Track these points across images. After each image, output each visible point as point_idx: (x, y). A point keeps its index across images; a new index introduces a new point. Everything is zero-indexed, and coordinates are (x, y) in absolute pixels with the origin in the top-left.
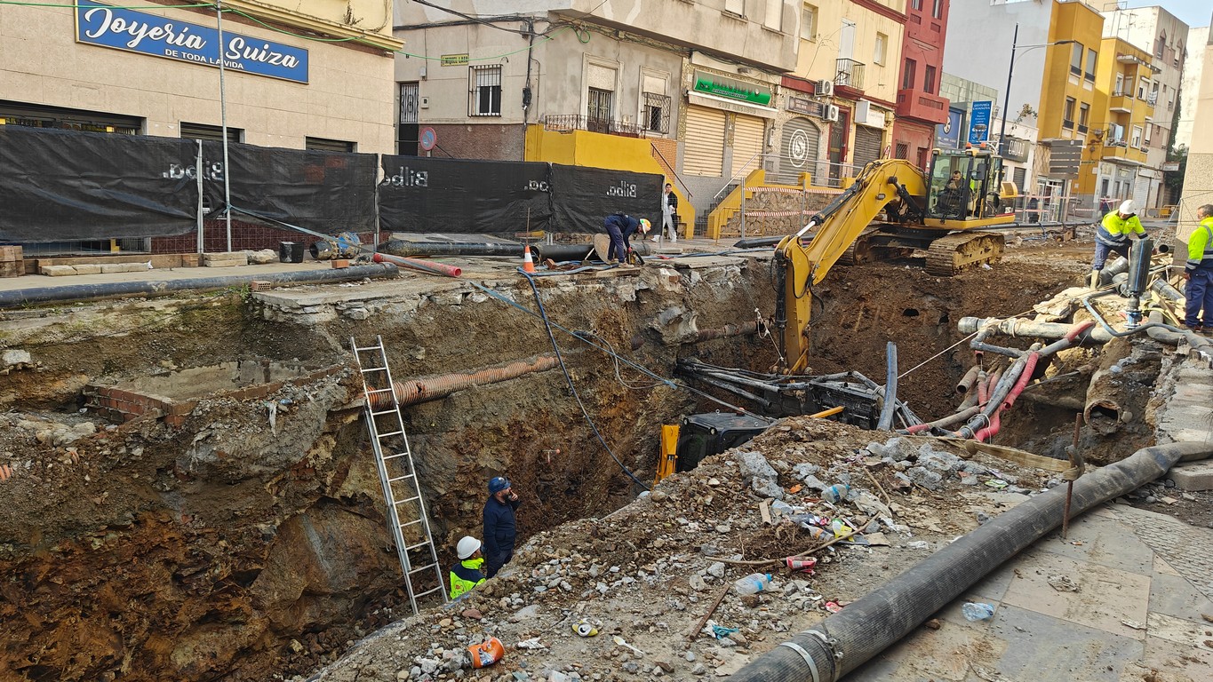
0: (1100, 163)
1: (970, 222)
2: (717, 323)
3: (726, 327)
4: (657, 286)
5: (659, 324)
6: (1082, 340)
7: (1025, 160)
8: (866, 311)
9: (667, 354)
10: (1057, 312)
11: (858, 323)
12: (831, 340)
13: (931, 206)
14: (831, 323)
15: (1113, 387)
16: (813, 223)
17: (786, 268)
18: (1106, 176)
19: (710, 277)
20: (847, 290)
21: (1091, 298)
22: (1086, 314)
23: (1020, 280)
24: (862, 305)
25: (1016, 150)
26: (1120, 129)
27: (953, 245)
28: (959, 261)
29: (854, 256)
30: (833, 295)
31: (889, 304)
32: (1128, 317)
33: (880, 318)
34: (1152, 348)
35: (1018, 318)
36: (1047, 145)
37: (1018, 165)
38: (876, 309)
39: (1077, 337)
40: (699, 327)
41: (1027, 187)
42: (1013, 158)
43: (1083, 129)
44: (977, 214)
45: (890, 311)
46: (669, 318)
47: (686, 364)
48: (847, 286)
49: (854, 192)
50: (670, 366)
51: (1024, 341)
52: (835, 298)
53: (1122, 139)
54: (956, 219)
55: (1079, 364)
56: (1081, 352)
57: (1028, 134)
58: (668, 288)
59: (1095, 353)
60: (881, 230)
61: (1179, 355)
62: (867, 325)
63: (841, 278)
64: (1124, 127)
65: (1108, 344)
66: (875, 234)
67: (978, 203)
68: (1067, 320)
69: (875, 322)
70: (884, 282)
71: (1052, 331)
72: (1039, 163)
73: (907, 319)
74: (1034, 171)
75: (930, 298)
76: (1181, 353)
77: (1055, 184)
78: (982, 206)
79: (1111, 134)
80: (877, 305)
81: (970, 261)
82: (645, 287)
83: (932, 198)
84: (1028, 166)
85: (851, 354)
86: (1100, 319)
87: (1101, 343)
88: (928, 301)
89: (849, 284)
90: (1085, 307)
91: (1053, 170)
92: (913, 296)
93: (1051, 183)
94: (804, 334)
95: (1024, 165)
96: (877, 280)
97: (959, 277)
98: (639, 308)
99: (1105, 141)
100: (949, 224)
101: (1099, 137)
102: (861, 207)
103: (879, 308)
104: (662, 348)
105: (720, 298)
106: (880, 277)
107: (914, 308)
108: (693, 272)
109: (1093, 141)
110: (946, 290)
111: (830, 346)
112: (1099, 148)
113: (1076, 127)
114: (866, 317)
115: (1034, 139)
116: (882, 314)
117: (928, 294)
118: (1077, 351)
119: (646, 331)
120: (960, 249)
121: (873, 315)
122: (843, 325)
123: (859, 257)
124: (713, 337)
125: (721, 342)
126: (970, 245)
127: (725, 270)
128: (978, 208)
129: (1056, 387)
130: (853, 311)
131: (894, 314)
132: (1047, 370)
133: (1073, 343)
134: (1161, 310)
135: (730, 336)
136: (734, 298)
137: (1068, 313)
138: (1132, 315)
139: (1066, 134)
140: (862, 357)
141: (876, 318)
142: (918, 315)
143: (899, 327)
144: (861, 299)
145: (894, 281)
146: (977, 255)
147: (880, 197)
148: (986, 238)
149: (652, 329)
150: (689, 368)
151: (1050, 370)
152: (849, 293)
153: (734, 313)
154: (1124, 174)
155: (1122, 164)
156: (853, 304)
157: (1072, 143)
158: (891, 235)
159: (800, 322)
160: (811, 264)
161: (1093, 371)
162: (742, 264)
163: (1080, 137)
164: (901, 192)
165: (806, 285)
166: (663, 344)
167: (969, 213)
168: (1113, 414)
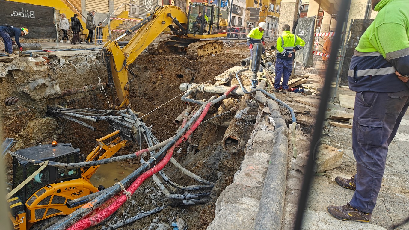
0: (267, 17)
1: (206, 36)
2: (78, 85)
3: (86, 87)
4: (25, 68)
5: (29, 89)
6: (233, 95)
7: (241, 15)
8: (162, 76)
9: (38, 105)
10: (223, 80)
11: (158, 81)
12: (147, 89)
13: (190, 28)
14: (147, 81)
15: (237, 126)
16: (126, 34)
17: (109, 57)
18: (269, 22)
19: (75, 62)
20: (154, 66)
21: (239, 72)
22: (236, 81)
23: (223, 61)
24: (160, 73)
25: (238, 11)
26: (272, 6)
27: (197, 46)
28: (200, 52)
29: (158, 51)
30: (148, 68)
31: (171, 72)
32: (252, 83)
33: (168, 79)
34: (254, 105)
35: (206, 83)
36: (249, 9)
37: (239, 17)
38: (166, 75)
39: (230, 93)
40: (61, 88)
41: (243, 25)
42: (238, 14)
43: (261, 5)
44: (209, 32)
45: (172, 76)
46: (35, 85)
47: (53, 109)
48: (155, 64)
49: (149, 20)
50: (41, 111)
51: (208, 95)
52: (149, 70)
53: (273, 9)
54: (200, 34)
55: (232, 106)
56: (233, 100)
57: (243, 5)
58: (35, 68)
59: (238, 100)
60: (172, 39)
61: (264, 112)
62: (162, 82)
63: (152, 60)
64: (274, 5)
65: (243, 96)
66: (168, 40)
67: (210, 27)
68: (227, 84)
69: (166, 81)
70: (170, 62)
71: (220, 90)
72: (247, 16)
73: (178, 79)
74: (245, 19)
75: (188, 70)
76: (265, 111)
77: (252, 24)
78: (211, 28)
79: (270, 7)
80: (166, 73)
81: (207, 53)
82: (16, 68)
83: (190, 25)
84: (243, 17)
85: (155, 95)
86: (240, 84)
87: (241, 96)
88: (187, 71)
89: (155, 63)
90: (236, 77)
91: (251, 19)
92: (181, 68)
93: (251, 24)
94: (125, 89)
95: (241, 17)
96: (167, 61)
97: (199, 60)
98: (14, 81)
99: (268, 10)
100: (198, 36)
101: (266, 8)
102: (153, 27)
103: (167, 74)
104: (33, 102)
105: (80, 72)
106: (168, 60)
107: (181, 74)
108: (61, 59)
109: (264, 10)
110: (194, 66)
111: (147, 92)
112: (266, 12)
113: (258, 3)
114: (162, 78)
115: (245, 7)
116: (168, 77)
117: (187, 68)
118: (231, 100)
119: (20, 94)
120: (201, 47)
121: (165, 78)
122: (152, 82)
123: (161, 51)
124: (77, 92)
125: (83, 95)
126: (206, 46)
127: (85, 58)
128: (210, 29)
129: (222, 118)
130: (156, 76)
131: (173, 77)
132: (219, 109)
133: (228, 96)
134: (265, 79)
135: (89, 91)
136: (90, 72)
137: (228, 80)
138: (253, 82)
139: (255, 6)
140: (159, 97)
141: (166, 79)
142: (183, 77)
143: (175, 83)
144: (160, 70)
145: (174, 62)
146: (211, 50)
147: (163, 23)
148: (213, 43)
149: (23, 92)
150: (54, 111)
151: (220, 109)
152: (155, 67)
153: (91, 79)
154: (274, 22)
155: (273, 18)
156: (157, 72)
157: (257, 9)
158: (175, 41)
159: (122, 83)
160: (125, 55)
161: (237, 110)
162: (97, 54)
163: (260, 7)
164: (175, 21)
165: (123, 65)
166: (33, 100)
167: (206, 32)
168: (236, 142)
